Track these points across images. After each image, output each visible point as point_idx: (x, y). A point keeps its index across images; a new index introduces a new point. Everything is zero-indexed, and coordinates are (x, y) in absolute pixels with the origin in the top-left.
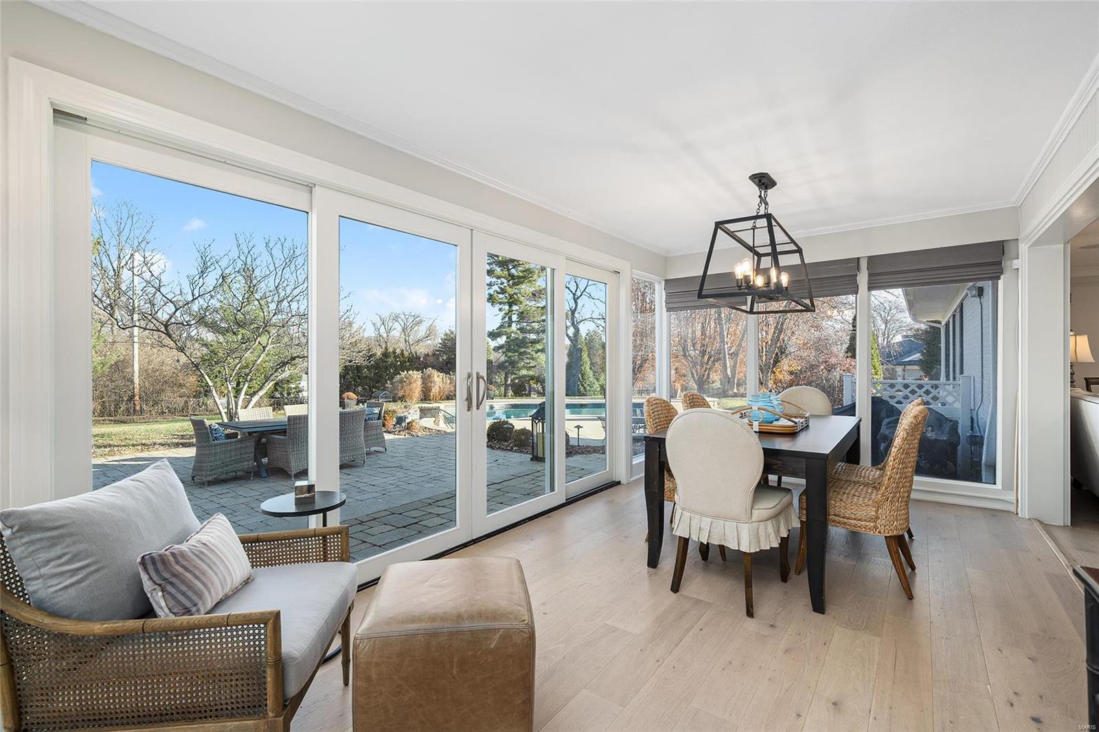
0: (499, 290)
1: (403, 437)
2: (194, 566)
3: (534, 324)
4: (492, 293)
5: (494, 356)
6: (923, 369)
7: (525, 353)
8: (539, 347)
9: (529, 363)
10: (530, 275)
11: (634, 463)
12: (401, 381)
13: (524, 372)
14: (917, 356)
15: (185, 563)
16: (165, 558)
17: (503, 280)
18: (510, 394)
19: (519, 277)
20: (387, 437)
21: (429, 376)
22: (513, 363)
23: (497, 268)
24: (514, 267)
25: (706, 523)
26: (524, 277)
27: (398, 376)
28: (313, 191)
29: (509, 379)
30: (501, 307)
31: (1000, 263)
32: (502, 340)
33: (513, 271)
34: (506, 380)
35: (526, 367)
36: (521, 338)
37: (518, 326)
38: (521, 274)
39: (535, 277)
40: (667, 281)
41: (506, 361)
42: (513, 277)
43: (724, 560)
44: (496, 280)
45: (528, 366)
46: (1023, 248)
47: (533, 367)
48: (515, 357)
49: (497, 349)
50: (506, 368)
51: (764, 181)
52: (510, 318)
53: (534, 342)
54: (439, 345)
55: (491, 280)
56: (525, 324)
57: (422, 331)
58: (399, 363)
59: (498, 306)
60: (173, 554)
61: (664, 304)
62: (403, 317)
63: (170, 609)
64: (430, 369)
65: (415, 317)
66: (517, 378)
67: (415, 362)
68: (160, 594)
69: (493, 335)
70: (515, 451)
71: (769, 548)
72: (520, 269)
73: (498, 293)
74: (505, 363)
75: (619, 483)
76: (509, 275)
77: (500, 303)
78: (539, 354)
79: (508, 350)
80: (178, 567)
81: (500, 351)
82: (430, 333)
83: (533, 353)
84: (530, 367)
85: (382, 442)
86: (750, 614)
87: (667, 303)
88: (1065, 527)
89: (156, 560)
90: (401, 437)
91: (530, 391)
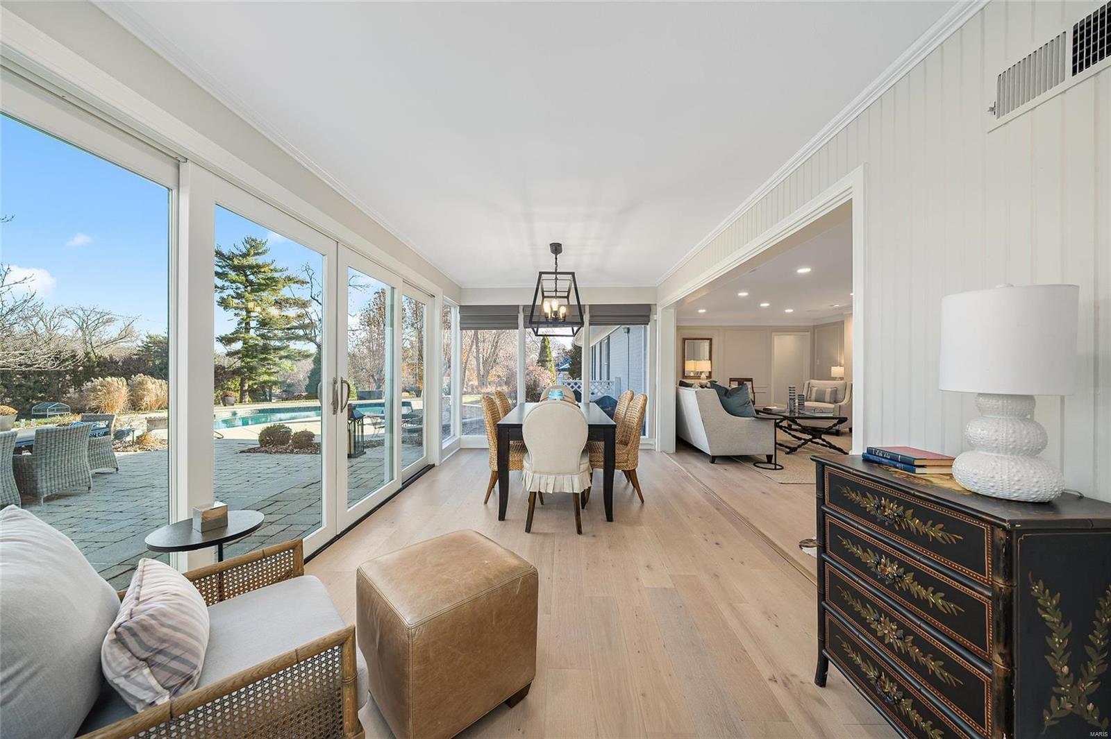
0: (234, 295)
1: (133, 453)
2: (182, 623)
3: (276, 331)
4: (226, 297)
5: (226, 362)
6: (570, 374)
7: (265, 359)
8: (283, 353)
9: (270, 369)
10: (274, 284)
11: (443, 448)
12: (94, 390)
13: (266, 378)
14: (567, 366)
15: (170, 622)
16: (144, 622)
17: (239, 285)
18: (247, 400)
19: (259, 284)
20: (116, 454)
21: (141, 383)
22: (251, 369)
23: (231, 272)
24: (253, 274)
25: (551, 480)
26: (267, 285)
27: (89, 384)
28: (181, 167)
29: (247, 385)
30: (237, 312)
31: (649, 316)
32: (238, 346)
33: (251, 277)
34: (242, 385)
35: (266, 373)
36: (261, 344)
37: (258, 333)
38: (263, 282)
39: (280, 286)
40: (461, 306)
41: (243, 367)
42: (251, 283)
43: (542, 504)
44: (229, 284)
45: (270, 371)
46: (659, 309)
47: (275, 373)
48: (254, 362)
49: (230, 354)
50: (243, 374)
51: (556, 248)
52: (248, 324)
53: (279, 349)
54: (138, 348)
55: (224, 283)
56: (266, 331)
57: (112, 331)
58: (81, 368)
59: (231, 312)
60: (151, 616)
61: (458, 324)
62: (80, 313)
63: (162, 685)
64: (142, 375)
65: (102, 314)
66: (255, 384)
67: (108, 367)
68: (146, 671)
69: (227, 340)
70: (297, 453)
71: (551, 492)
72: (260, 276)
73: (233, 297)
74: (242, 368)
75: (434, 466)
76: (247, 280)
77: (236, 308)
78: (284, 360)
79: (247, 356)
80: (164, 630)
81: (235, 356)
82: (126, 334)
83: (277, 359)
84: (271, 373)
85: (113, 462)
86: (579, 532)
87: (461, 323)
88: (673, 453)
89: (136, 630)
90: (130, 453)
91: (270, 396)
